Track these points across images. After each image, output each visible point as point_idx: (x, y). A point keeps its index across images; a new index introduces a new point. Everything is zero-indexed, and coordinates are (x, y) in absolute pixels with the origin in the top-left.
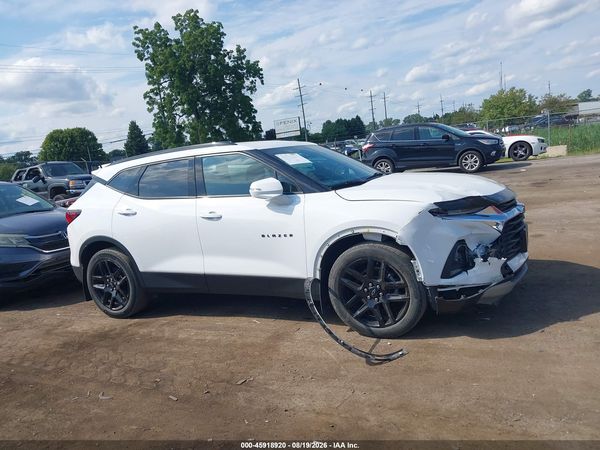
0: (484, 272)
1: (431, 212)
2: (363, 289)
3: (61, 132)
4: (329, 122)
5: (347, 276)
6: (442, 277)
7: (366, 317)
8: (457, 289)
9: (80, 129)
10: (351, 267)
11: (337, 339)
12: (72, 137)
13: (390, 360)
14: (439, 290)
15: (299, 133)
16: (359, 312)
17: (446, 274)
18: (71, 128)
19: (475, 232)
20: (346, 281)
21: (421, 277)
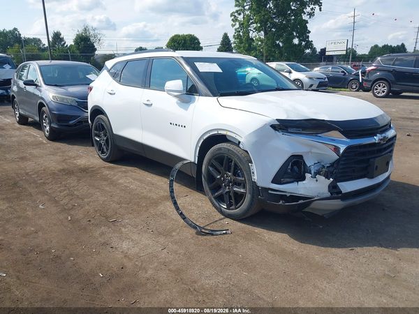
0: (312, 187)
1: (273, 127)
2: (221, 178)
3: (179, 36)
4: (376, 46)
5: (212, 166)
6: (273, 182)
7: (220, 199)
8: (288, 195)
9: (191, 35)
10: (215, 159)
11: (177, 209)
12: (185, 40)
13: (212, 235)
14: (270, 192)
15: (344, 53)
16: (216, 194)
17: (276, 180)
18: (185, 34)
19: (314, 150)
20: (211, 169)
21: (255, 178)
